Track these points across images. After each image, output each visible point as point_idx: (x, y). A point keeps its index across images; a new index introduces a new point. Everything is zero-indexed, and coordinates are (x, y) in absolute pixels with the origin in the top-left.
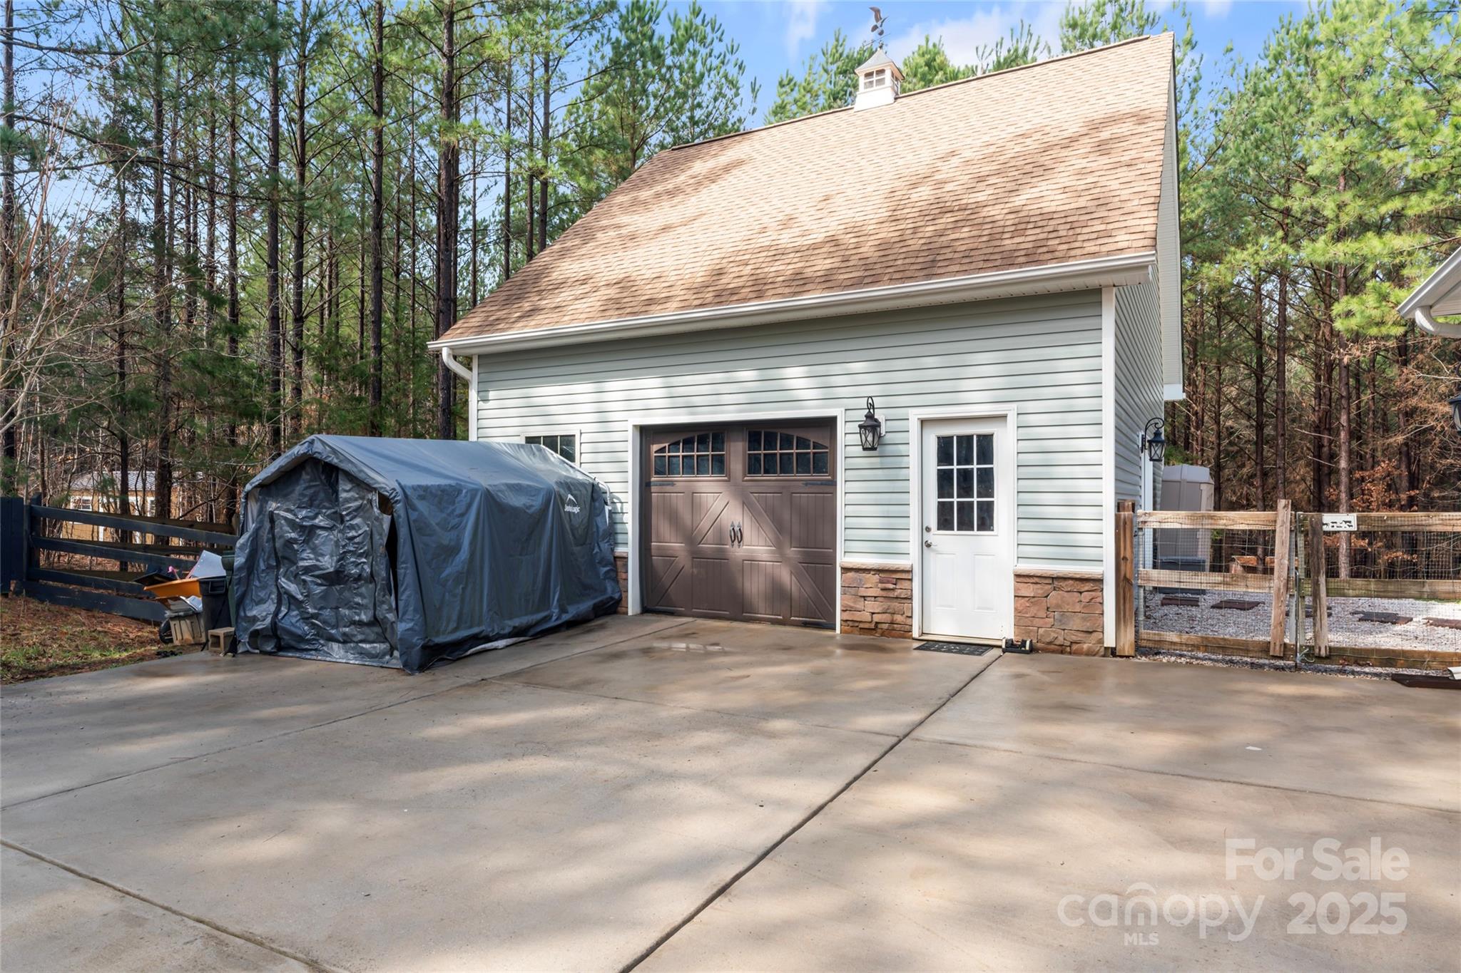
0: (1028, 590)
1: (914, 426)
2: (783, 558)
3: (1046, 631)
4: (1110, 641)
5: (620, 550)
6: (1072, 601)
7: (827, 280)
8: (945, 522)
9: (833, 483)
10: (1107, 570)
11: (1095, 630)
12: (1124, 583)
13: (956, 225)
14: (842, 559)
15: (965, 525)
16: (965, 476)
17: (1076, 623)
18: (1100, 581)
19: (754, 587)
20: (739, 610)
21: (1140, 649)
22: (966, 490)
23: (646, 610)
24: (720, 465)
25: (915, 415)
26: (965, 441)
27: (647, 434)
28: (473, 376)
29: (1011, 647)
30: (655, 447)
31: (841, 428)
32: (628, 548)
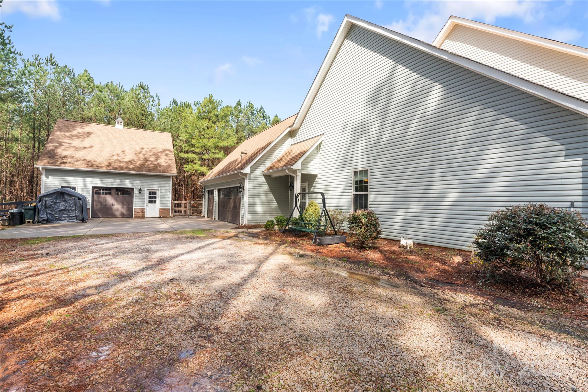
0: (161, 210)
1: (146, 190)
2: (123, 208)
3: (163, 215)
4: (170, 216)
5: (88, 207)
6: (166, 211)
7: (133, 169)
8: (149, 202)
9: (133, 197)
10: (170, 208)
11: (169, 215)
12: (172, 209)
13: (151, 164)
14: (134, 207)
15: (152, 203)
16: (152, 197)
17: (167, 214)
18: (169, 209)
19: (118, 213)
20: (114, 216)
21: (174, 216)
22: (153, 198)
23: (92, 217)
24: (110, 194)
25: (146, 189)
26: (153, 192)
27: (94, 188)
28: (44, 173)
29: (159, 217)
30: (95, 190)
31: (134, 189)
32: (90, 206)
